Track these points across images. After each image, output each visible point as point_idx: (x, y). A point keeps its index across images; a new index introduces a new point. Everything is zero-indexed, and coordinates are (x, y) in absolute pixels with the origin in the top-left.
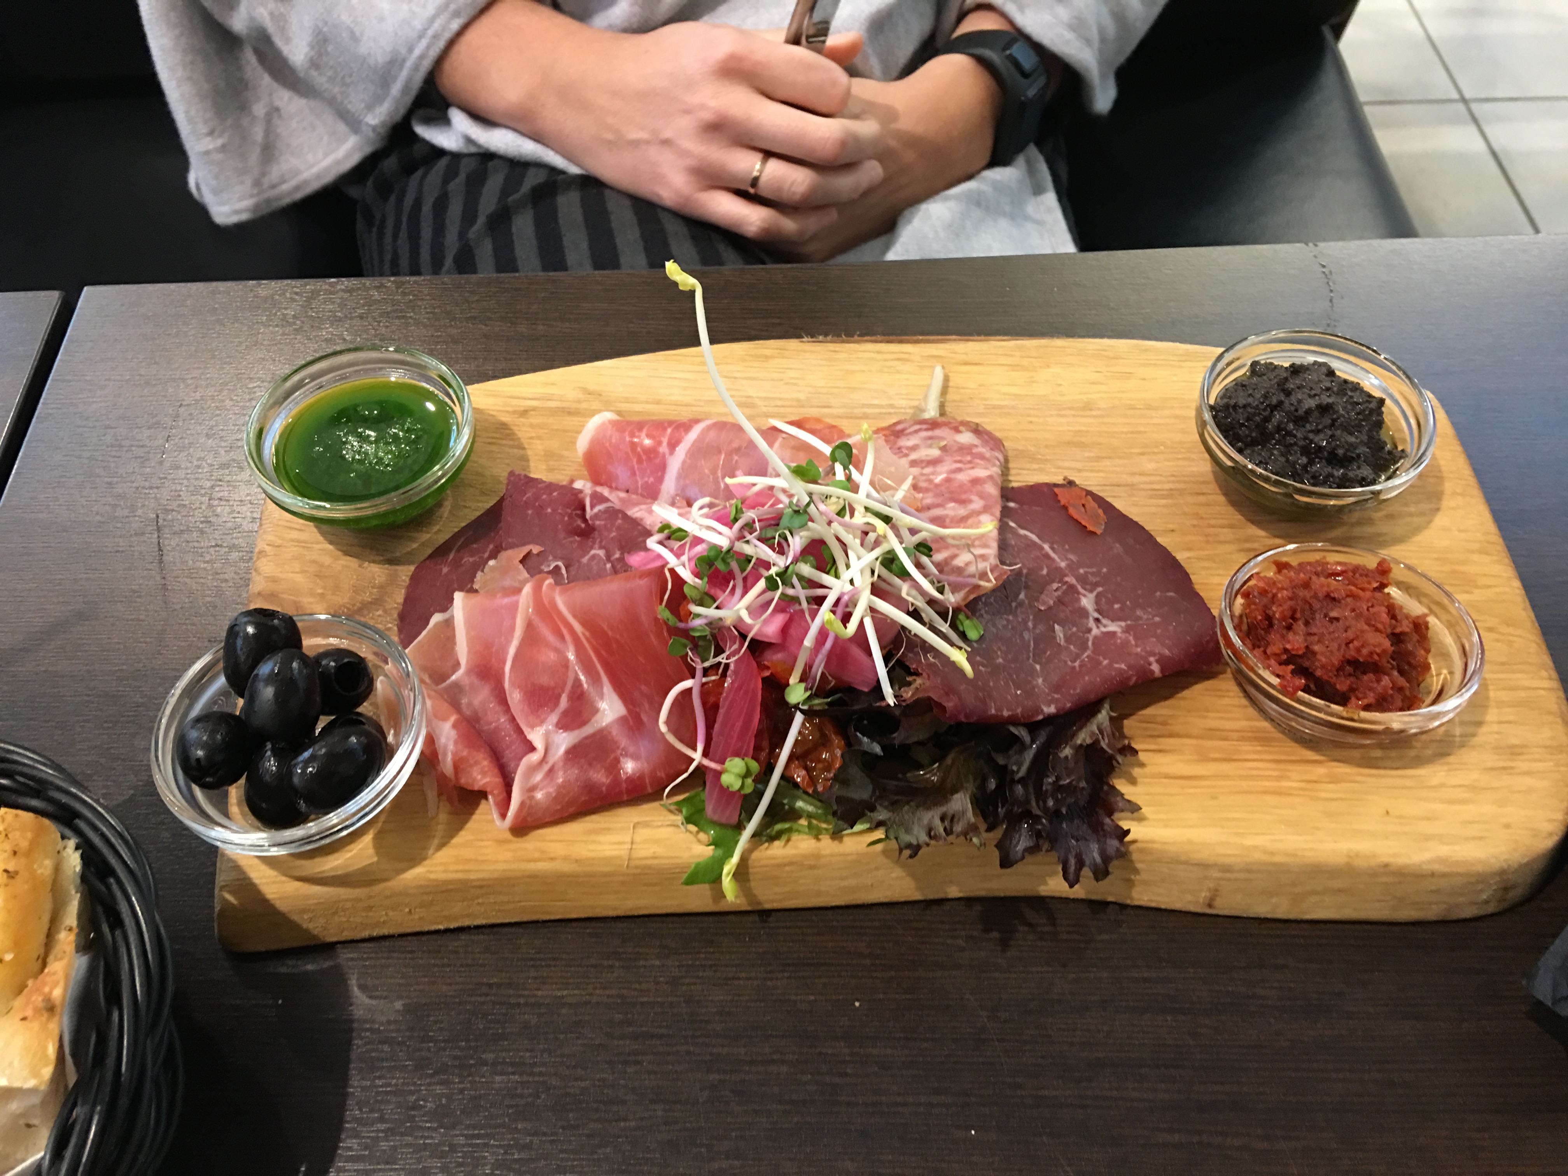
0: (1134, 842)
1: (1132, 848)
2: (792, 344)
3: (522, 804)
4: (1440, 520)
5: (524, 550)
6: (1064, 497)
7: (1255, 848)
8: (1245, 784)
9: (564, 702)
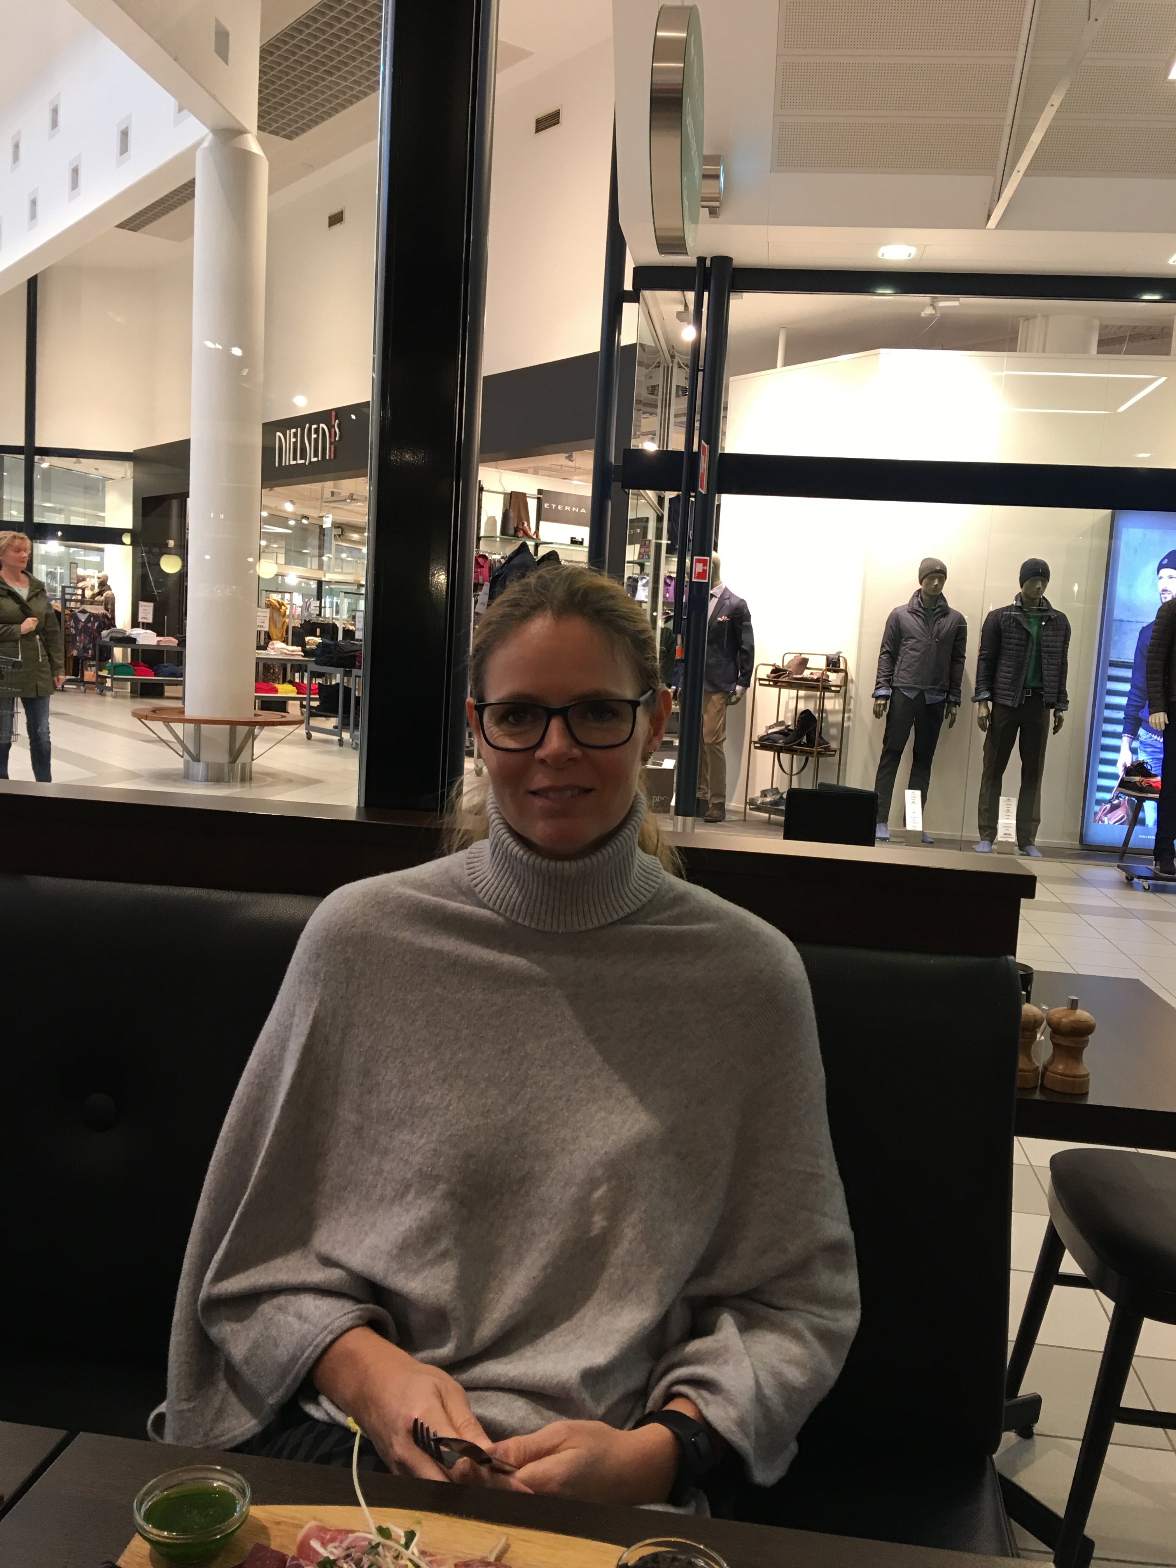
2: (435, 1515)
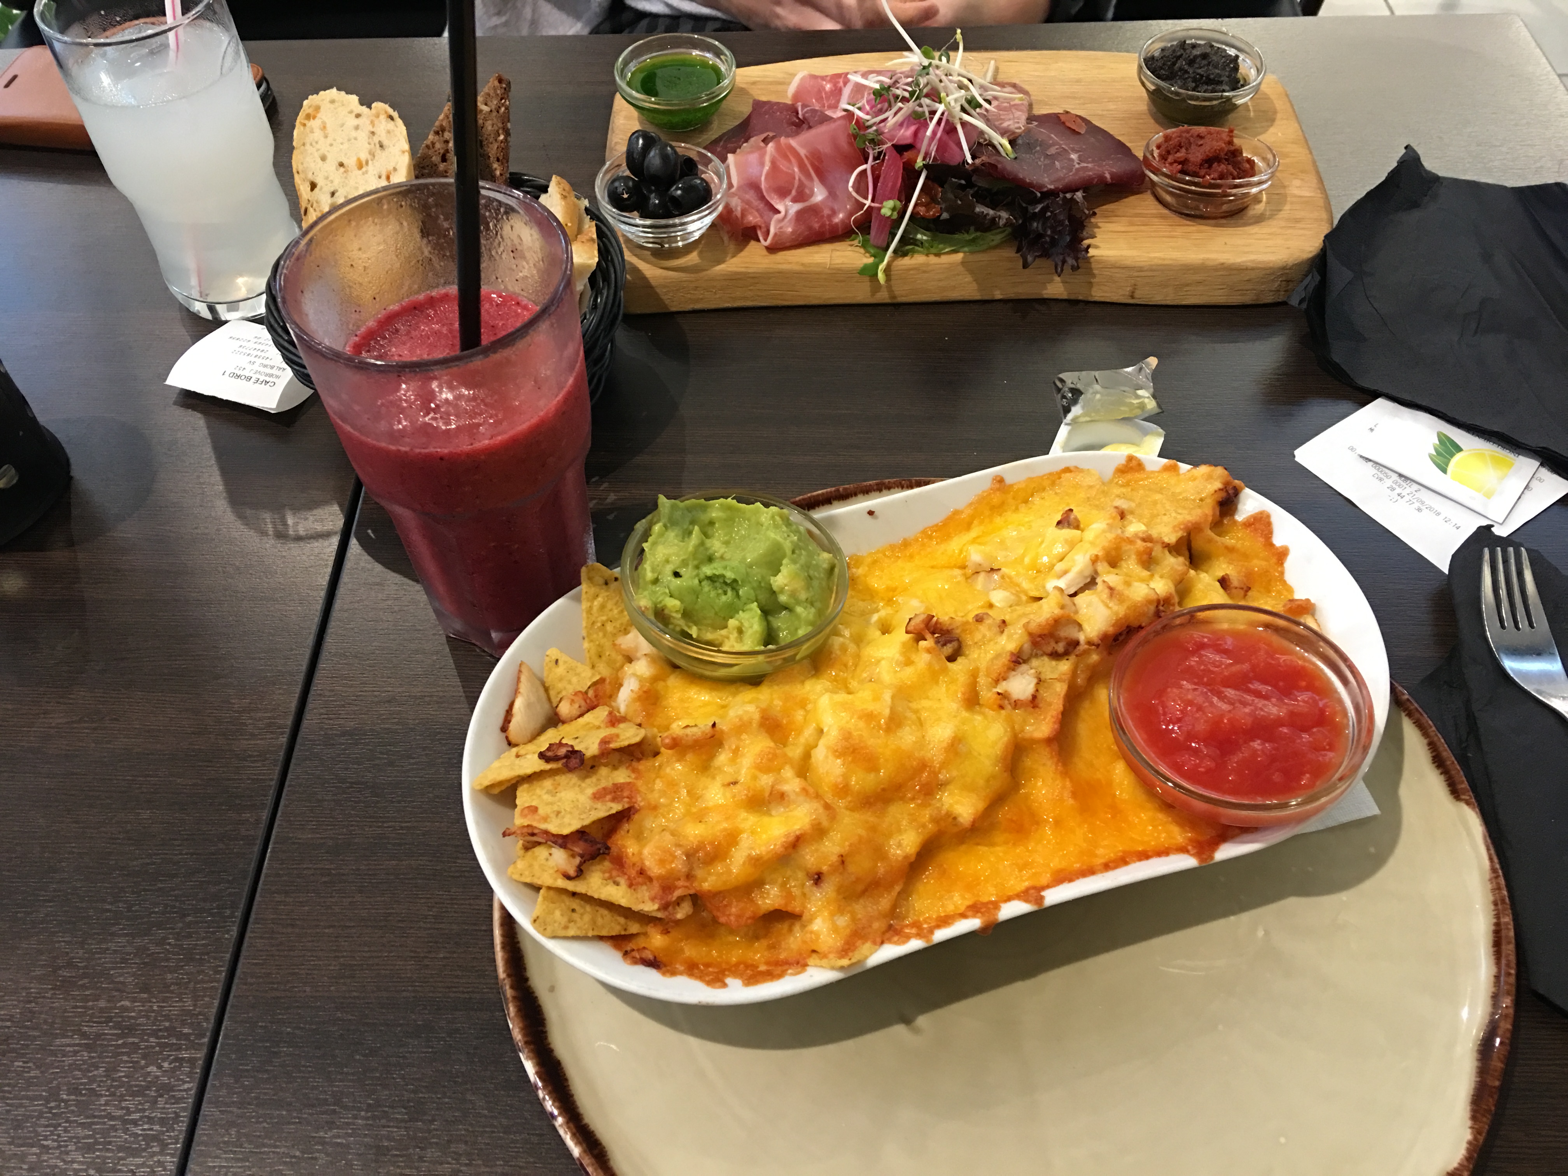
0: (1093, 256)
1: (1092, 260)
3: (775, 234)
4: (1272, 130)
5: (765, 135)
6: (1063, 118)
7: (1155, 258)
8: (1152, 234)
9: (794, 193)
